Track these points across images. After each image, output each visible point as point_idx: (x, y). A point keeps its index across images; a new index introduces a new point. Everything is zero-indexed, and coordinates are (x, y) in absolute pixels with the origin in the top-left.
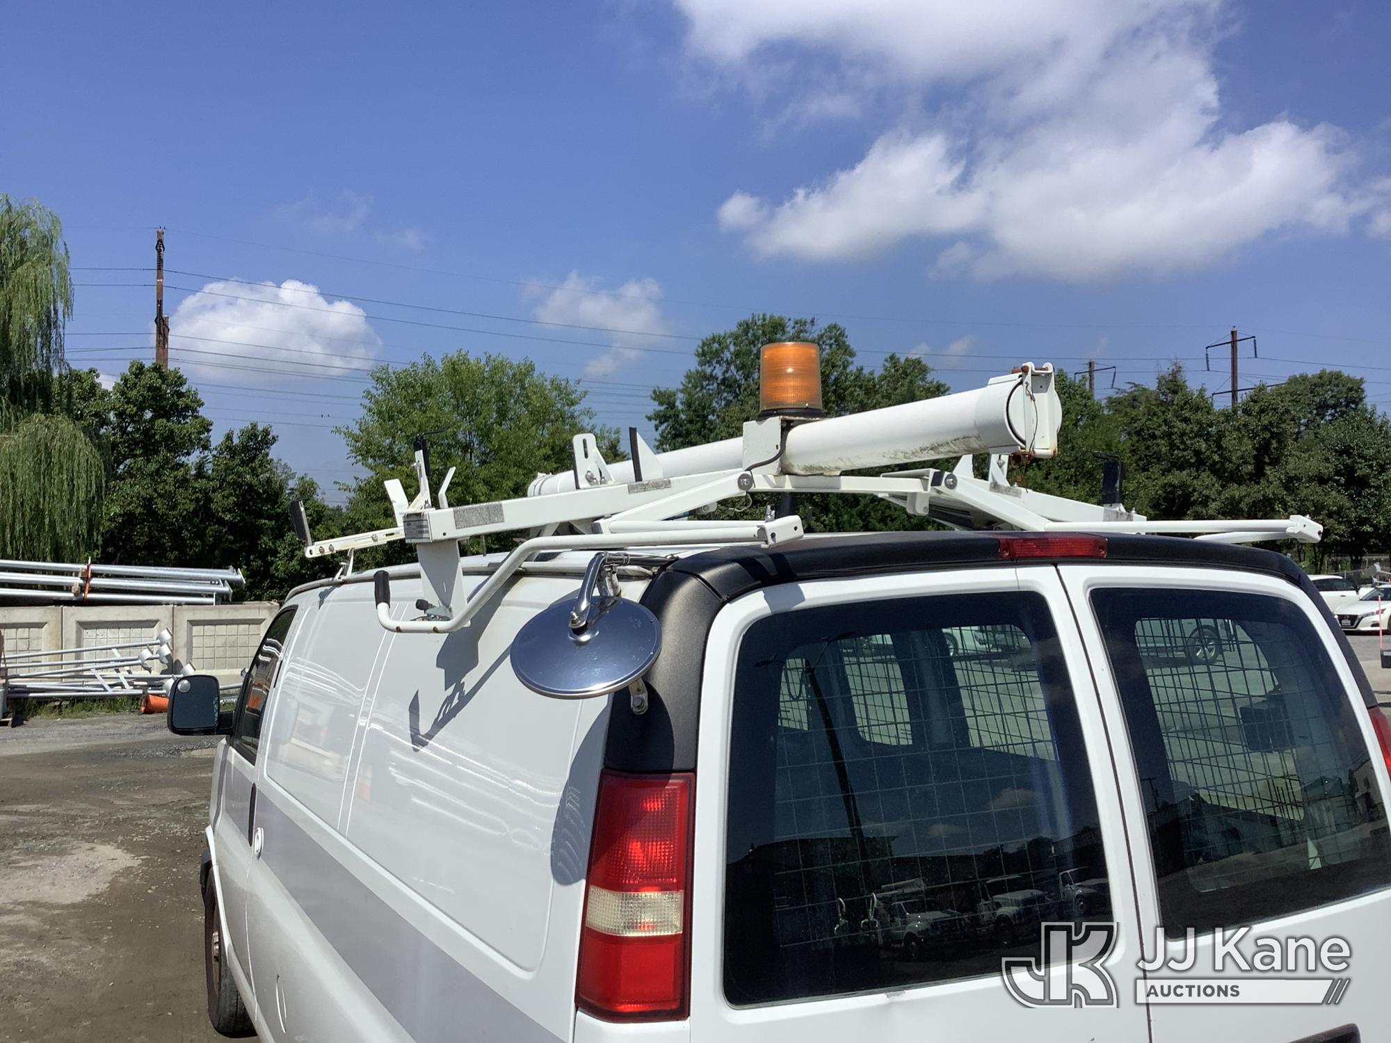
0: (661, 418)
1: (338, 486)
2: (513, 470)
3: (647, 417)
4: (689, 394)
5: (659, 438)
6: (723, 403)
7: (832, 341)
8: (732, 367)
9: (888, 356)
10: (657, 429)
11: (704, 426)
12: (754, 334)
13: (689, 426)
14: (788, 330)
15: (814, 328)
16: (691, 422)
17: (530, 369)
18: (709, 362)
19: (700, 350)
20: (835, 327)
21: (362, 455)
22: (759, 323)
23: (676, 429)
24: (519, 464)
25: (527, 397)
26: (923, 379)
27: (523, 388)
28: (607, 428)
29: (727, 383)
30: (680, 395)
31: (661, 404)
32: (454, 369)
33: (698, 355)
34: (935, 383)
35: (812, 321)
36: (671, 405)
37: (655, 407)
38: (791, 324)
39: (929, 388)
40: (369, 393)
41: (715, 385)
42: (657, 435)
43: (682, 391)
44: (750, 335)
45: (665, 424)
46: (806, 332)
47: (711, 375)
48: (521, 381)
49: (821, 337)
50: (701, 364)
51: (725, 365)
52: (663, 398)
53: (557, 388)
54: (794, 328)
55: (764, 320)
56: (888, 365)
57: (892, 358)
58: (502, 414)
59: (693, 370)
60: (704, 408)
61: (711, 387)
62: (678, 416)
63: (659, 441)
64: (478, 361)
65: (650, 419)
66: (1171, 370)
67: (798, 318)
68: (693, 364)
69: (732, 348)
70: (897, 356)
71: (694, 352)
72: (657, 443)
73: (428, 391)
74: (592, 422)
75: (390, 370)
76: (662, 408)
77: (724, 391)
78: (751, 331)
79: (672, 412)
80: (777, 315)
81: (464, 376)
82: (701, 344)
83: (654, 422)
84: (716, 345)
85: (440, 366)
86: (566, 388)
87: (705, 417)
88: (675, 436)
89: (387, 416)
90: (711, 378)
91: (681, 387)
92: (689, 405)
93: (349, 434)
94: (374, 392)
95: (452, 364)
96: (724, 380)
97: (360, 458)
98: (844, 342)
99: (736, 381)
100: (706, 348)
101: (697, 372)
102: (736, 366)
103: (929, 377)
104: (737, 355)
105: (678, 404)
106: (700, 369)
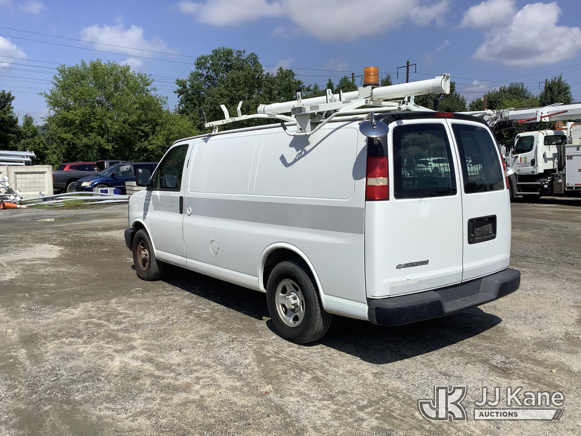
0: (180, 92)
1: (43, 119)
2: (123, 113)
3: (174, 92)
4: (192, 82)
5: (180, 101)
6: (207, 86)
7: (252, 61)
8: (210, 71)
9: (279, 68)
10: (179, 98)
11: (199, 97)
12: (219, 56)
13: (192, 96)
14: (234, 55)
15: (245, 54)
16: (193, 94)
17: (128, 68)
18: (200, 68)
19: (197, 62)
20: (253, 54)
21: (53, 105)
22: (221, 51)
23: (187, 97)
24: (125, 111)
25: (127, 81)
26: (293, 79)
27: (125, 77)
28: (162, 96)
29: (208, 78)
30: (188, 83)
31: (180, 86)
32: (95, 67)
33: (195, 64)
34: (297, 80)
35: (244, 51)
36: (185, 87)
37: (177, 87)
38: (235, 52)
39: (295, 83)
40: (55, 77)
41: (203, 78)
42: (179, 100)
43: (189, 81)
44: (218, 56)
45: (182, 95)
46: (241, 56)
47: (201, 74)
48: (125, 74)
49: (247, 58)
50: (198, 68)
51: (207, 69)
52: (181, 83)
53: (141, 78)
54: (236, 54)
55: (224, 49)
56: (279, 72)
57: (281, 69)
58: (116, 88)
59: (194, 71)
60: (199, 88)
61: (201, 79)
62: (188, 91)
63: (180, 102)
64: (106, 64)
65: (175, 92)
66: (386, 78)
67: (238, 50)
68: (193, 69)
69: (210, 62)
70: (283, 68)
71: (193, 63)
72: (179, 103)
73: (83, 78)
74: (156, 93)
75: (66, 67)
76: (181, 88)
77: (207, 81)
78: (218, 55)
79: (185, 90)
80: (229, 48)
81: (99, 71)
82: (197, 59)
83: (177, 94)
84: (203, 60)
85: (88, 66)
86: (145, 77)
87: (200, 92)
88: (187, 100)
89: (64, 88)
90: (201, 75)
91: (188, 79)
92: (192, 87)
93: (46, 96)
94: (58, 76)
95: (94, 65)
96: (207, 76)
97: (52, 107)
98: (257, 61)
99: (212, 77)
100: (199, 61)
101: (196, 72)
102: (212, 71)
103: (295, 78)
104: (212, 65)
105: (187, 86)
106: (196, 70)
